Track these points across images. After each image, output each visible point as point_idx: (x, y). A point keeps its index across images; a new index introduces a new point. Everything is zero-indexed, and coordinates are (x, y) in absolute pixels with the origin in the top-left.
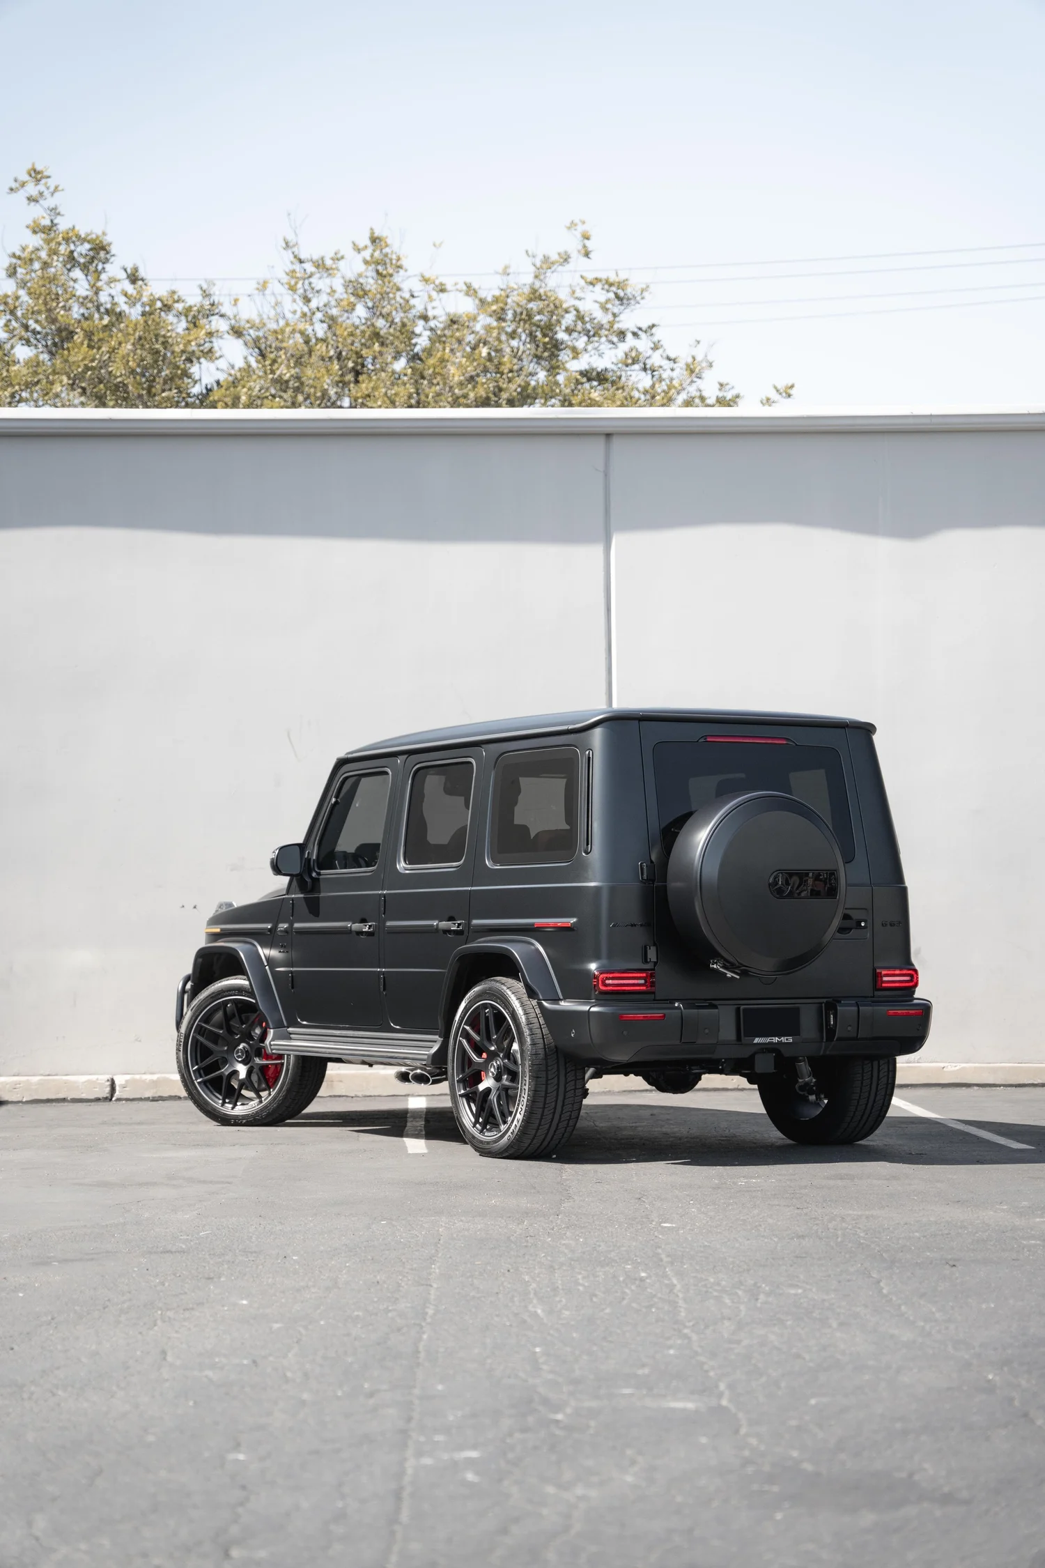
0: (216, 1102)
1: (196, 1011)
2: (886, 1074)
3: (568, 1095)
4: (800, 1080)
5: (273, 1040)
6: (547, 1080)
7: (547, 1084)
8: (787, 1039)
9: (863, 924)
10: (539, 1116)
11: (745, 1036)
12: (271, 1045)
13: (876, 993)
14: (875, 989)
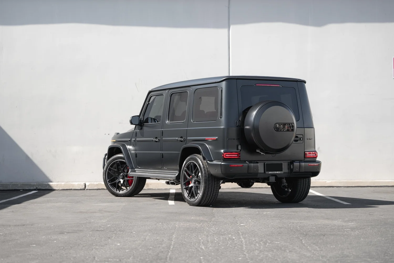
0: (115, 190)
1: (109, 164)
2: (308, 183)
3: (215, 188)
4: (283, 184)
5: (130, 172)
6: (209, 184)
7: (209, 185)
9: (301, 139)
10: (206, 194)
11: (266, 171)
12: (130, 174)
13: (305, 159)
14: (305, 158)
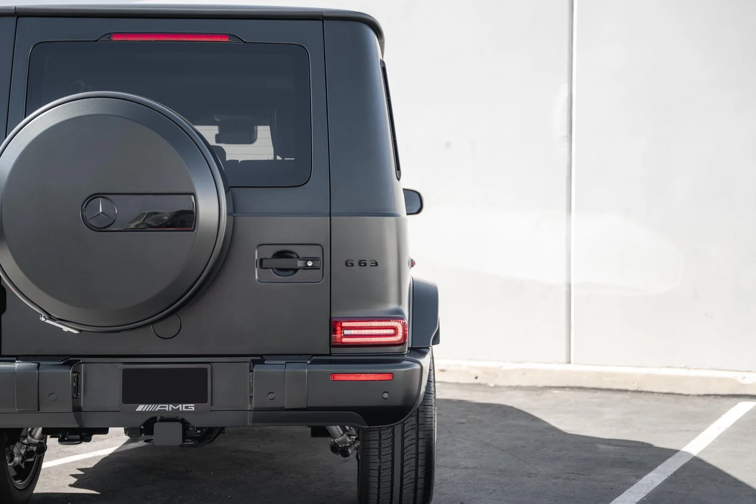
8: (186, 407)
9: (311, 264)
13: (334, 350)
14: (332, 346)
